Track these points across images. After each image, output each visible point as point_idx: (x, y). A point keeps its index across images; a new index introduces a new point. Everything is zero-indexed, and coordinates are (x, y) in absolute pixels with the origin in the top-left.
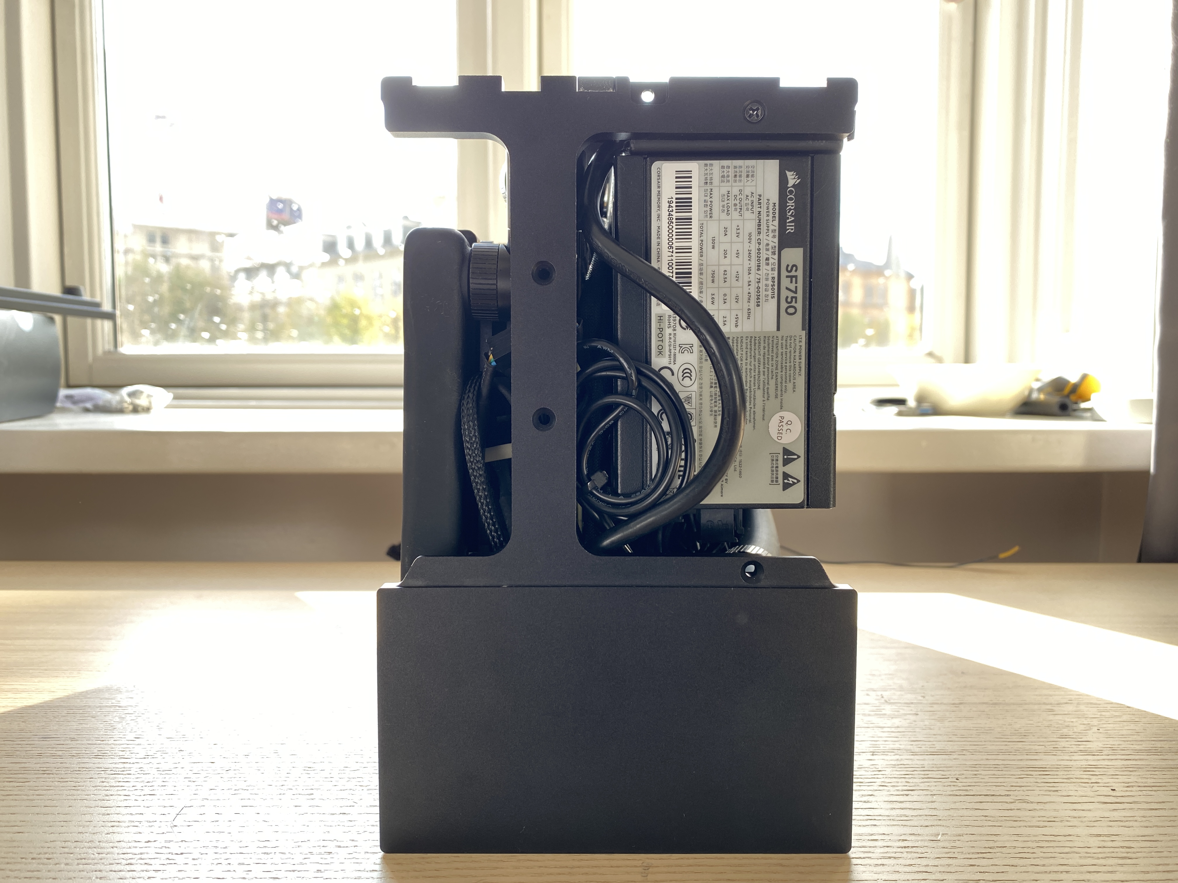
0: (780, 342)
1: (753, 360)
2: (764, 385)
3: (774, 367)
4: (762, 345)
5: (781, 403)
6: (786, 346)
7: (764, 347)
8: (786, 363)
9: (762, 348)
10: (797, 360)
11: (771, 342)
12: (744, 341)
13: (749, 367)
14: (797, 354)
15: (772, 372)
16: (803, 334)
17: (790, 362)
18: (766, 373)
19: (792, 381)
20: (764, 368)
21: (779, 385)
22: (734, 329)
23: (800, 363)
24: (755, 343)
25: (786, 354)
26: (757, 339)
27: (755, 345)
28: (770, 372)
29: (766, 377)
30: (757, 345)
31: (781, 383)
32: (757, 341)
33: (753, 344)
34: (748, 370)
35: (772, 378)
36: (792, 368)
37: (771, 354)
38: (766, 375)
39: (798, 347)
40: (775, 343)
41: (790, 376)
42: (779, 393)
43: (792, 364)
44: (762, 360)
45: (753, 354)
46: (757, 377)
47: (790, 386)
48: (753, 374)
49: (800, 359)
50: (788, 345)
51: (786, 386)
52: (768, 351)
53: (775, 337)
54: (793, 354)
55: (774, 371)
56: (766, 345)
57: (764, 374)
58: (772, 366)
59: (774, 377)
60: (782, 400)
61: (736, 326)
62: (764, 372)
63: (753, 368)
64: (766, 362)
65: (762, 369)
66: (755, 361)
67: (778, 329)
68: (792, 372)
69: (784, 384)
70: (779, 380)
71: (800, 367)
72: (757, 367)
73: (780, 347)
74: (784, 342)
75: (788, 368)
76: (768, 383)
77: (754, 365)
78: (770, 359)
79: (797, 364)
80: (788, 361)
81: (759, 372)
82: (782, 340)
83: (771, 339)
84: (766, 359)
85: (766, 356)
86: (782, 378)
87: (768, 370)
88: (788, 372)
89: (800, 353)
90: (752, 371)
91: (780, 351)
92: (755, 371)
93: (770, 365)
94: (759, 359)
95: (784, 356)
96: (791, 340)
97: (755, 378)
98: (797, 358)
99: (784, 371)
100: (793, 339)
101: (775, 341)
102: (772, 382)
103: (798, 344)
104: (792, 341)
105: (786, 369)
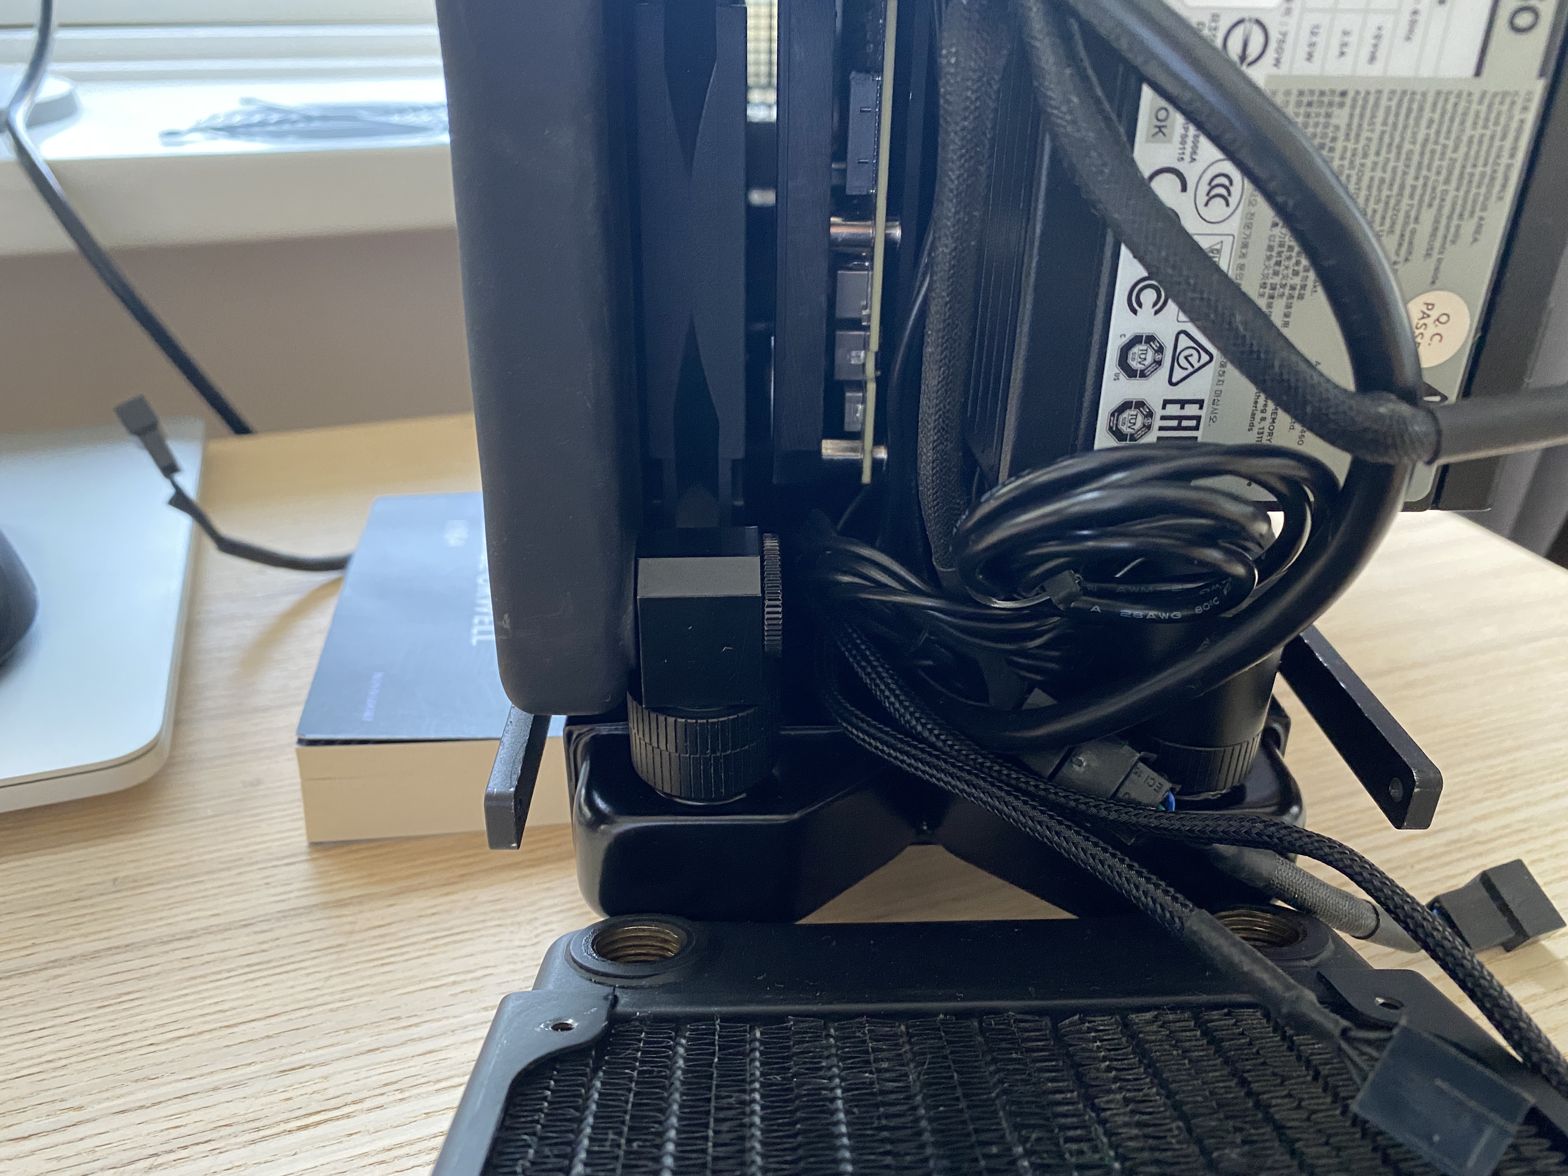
0: (1474, 107)
1: (1392, 155)
2: (1406, 223)
3: (1442, 178)
4: (1427, 114)
5: (1437, 269)
6: (1487, 119)
7: (1431, 121)
8: (1474, 166)
9: (1424, 123)
10: (1504, 160)
11: (1450, 107)
12: (1384, 102)
13: (1378, 174)
14: (1508, 144)
15: (1434, 189)
16: (1539, 87)
17: (1485, 165)
18: (1419, 192)
19: (1478, 213)
20: (1416, 178)
21: (1444, 221)
22: (1365, 70)
23: (1509, 167)
24: (1409, 110)
25: (1480, 142)
26: (1418, 97)
27: (1407, 116)
28: (1429, 190)
29: (1415, 202)
30: (1413, 115)
31: (1450, 218)
32: (1415, 106)
33: (1403, 111)
34: (1376, 182)
35: (1430, 205)
36: (1487, 180)
37: (1442, 140)
38: (1417, 198)
39: (1514, 125)
40: (1460, 109)
41: (1475, 202)
42: (1437, 244)
43: (1489, 170)
44: (1416, 158)
45: (1397, 140)
46: (1392, 202)
47: (1468, 227)
48: (1385, 192)
49: (1512, 156)
50: (1493, 116)
51: (1458, 227)
52: (1438, 133)
53: (1465, 95)
54: (1497, 143)
55: (1440, 188)
56: (1436, 117)
57: (1411, 196)
58: (1438, 173)
59: (1436, 203)
60: (1440, 261)
61: (1372, 58)
62: (1414, 188)
63: (1388, 176)
64: (1426, 162)
65: (1410, 181)
66: (1398, 159)
67: (1478, 73)
68: (1483, 190)
69: (1455, 222)
70: (1446, 211)
71: (1506, 179)
72: (1399, 174)
73: (1469, 123)
74: (1484, 108)
75: (1476, 179)
76: (1417, 219)
77: (1394, 170)
78: (1437, 155)
79: (1501, 170)
80: (1481, 161)
81: (1402, 187)
82: (1480, 102)
83: (1452, 100)
84: (1427, 156)
85: (1430, 146)
86: (1454, 204)
87: (1425, 185)
88: (1474, 191)
89: (1517, 139)
90: (1385, 187)
91: (1468, 132)
92: (1391, 185)
93: (1434, 170)
94: (1410, 152)
95: (1475, 147)
96: (1502, 103)
97: (1387, 203)
98: (1506, 154)
99: (1463, 189)
100: (1508, 101)
101: (1463, 104)
102: (1428, 217)
103: (1517, 117)
104: (1505, 108)
105: (1470, 182)
